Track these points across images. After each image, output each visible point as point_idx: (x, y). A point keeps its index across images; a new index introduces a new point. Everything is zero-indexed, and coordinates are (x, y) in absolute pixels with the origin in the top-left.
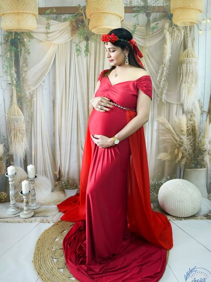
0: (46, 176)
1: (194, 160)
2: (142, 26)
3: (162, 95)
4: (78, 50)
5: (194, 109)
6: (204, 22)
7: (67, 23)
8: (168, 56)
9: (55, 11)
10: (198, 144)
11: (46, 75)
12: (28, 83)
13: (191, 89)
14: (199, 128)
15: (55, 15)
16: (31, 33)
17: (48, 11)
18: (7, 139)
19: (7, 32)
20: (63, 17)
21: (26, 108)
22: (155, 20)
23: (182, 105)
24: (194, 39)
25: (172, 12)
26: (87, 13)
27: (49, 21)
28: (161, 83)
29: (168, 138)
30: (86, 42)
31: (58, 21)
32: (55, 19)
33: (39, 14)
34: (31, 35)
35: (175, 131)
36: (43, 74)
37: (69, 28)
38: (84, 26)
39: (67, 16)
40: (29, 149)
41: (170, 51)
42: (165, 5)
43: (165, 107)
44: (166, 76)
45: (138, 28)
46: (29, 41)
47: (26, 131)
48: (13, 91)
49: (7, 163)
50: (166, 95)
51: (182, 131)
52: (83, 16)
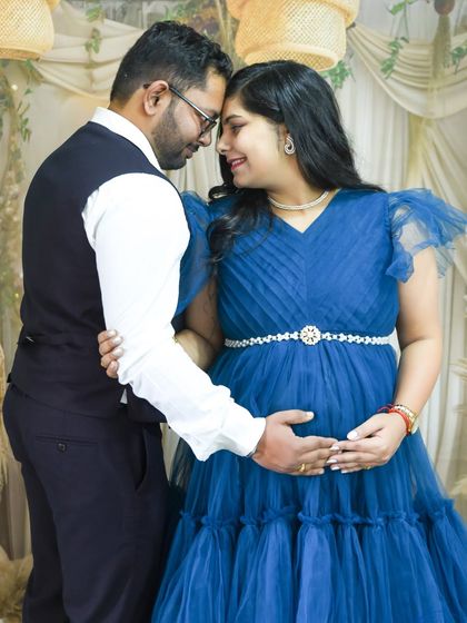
2: (421, 46)
15: (118, 4)
16: (34, 64)
20: (148, 9)
27: (97, 24)
31: (129, 23)
32: (120, 17)
39: (160, 5)
45: (406, 52)
46: (28, 92)
52: (214, 6)
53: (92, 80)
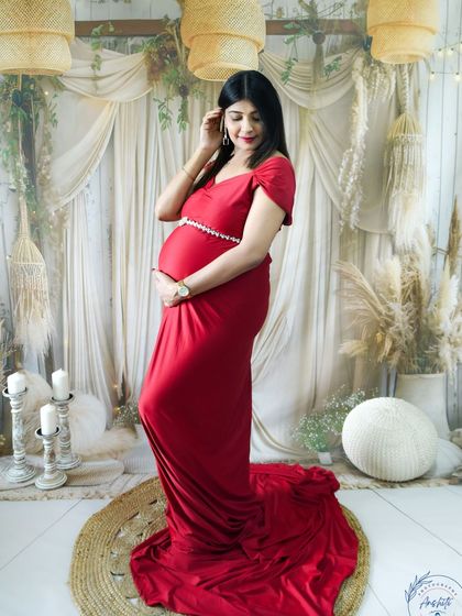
0: (93, 393)
1: (419, 356)
2: (306, 64)
3: (348, 215)
4: (164, 117)
5: (417, 245)
6: (440, 54)
7: (139, 57)
8: (361, 129)
9: (112, 29)
10: (427, 320)
11: (93, 170)
12: (53, 189)
13: (410, 200)
14: (429, 286)
15: (112, 39)
16: (59, 78)
17: (97, 30)
18: (11, 312)
19: (4, 75)
20: (130, 42)
21: (50, 245)
22: (333, 51)
23: (391, 236)
24: (419, 92)
25: (370, 33)
26: (183, 36)
27: (98, 52)
28: (348, 189)
29: (362, 307)
30: (181, 98)
31: (119, 51)
32: (113, 47)
33: (76, 35)
34: (58, 82)
35: (377, 292)
36: (86, 170)
37: (144, 68)
38: (177, 63)
39: (138, 40)
40: (56, 335)
41: (366, 119)
42: (355, 16)
43: (355, 242)
44: (359, 174)
45: (296, 67)
46: (56, 96)
47: (51, 294)
48: (22, 207)
49: (7, 367)
50: (360, 215)
51: (391, 292)
52: (174, 40)
53: (97, 88)
